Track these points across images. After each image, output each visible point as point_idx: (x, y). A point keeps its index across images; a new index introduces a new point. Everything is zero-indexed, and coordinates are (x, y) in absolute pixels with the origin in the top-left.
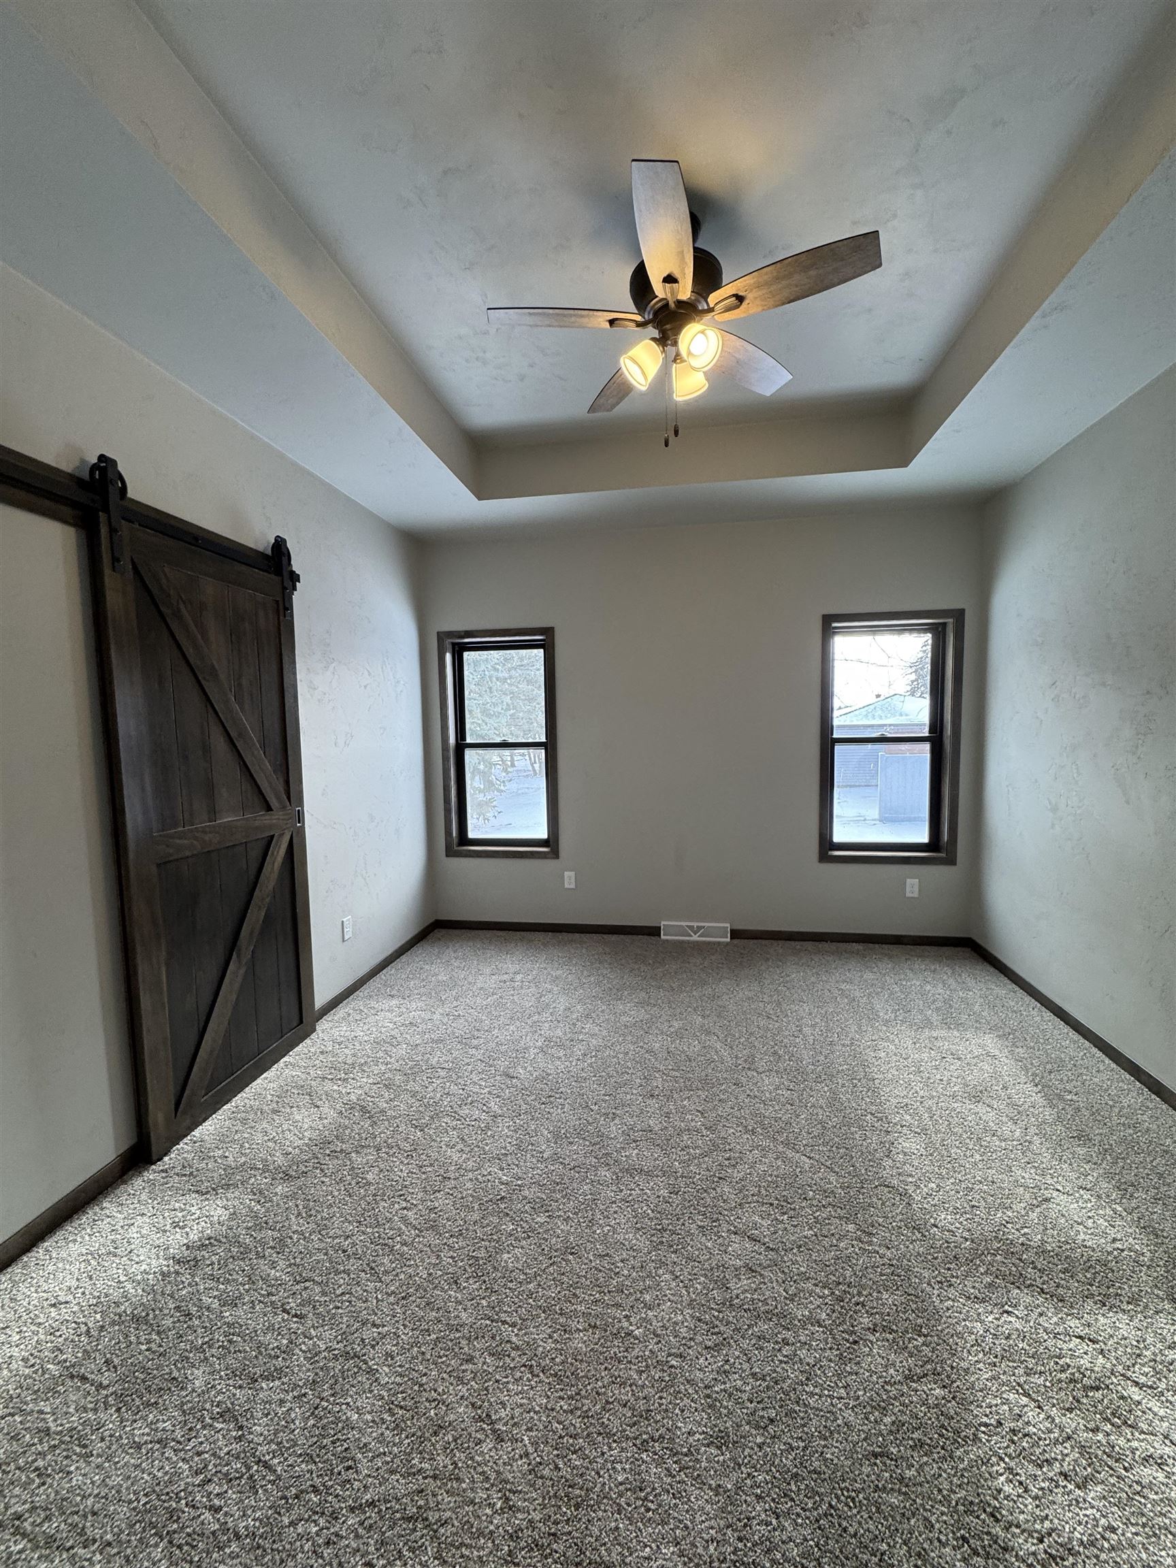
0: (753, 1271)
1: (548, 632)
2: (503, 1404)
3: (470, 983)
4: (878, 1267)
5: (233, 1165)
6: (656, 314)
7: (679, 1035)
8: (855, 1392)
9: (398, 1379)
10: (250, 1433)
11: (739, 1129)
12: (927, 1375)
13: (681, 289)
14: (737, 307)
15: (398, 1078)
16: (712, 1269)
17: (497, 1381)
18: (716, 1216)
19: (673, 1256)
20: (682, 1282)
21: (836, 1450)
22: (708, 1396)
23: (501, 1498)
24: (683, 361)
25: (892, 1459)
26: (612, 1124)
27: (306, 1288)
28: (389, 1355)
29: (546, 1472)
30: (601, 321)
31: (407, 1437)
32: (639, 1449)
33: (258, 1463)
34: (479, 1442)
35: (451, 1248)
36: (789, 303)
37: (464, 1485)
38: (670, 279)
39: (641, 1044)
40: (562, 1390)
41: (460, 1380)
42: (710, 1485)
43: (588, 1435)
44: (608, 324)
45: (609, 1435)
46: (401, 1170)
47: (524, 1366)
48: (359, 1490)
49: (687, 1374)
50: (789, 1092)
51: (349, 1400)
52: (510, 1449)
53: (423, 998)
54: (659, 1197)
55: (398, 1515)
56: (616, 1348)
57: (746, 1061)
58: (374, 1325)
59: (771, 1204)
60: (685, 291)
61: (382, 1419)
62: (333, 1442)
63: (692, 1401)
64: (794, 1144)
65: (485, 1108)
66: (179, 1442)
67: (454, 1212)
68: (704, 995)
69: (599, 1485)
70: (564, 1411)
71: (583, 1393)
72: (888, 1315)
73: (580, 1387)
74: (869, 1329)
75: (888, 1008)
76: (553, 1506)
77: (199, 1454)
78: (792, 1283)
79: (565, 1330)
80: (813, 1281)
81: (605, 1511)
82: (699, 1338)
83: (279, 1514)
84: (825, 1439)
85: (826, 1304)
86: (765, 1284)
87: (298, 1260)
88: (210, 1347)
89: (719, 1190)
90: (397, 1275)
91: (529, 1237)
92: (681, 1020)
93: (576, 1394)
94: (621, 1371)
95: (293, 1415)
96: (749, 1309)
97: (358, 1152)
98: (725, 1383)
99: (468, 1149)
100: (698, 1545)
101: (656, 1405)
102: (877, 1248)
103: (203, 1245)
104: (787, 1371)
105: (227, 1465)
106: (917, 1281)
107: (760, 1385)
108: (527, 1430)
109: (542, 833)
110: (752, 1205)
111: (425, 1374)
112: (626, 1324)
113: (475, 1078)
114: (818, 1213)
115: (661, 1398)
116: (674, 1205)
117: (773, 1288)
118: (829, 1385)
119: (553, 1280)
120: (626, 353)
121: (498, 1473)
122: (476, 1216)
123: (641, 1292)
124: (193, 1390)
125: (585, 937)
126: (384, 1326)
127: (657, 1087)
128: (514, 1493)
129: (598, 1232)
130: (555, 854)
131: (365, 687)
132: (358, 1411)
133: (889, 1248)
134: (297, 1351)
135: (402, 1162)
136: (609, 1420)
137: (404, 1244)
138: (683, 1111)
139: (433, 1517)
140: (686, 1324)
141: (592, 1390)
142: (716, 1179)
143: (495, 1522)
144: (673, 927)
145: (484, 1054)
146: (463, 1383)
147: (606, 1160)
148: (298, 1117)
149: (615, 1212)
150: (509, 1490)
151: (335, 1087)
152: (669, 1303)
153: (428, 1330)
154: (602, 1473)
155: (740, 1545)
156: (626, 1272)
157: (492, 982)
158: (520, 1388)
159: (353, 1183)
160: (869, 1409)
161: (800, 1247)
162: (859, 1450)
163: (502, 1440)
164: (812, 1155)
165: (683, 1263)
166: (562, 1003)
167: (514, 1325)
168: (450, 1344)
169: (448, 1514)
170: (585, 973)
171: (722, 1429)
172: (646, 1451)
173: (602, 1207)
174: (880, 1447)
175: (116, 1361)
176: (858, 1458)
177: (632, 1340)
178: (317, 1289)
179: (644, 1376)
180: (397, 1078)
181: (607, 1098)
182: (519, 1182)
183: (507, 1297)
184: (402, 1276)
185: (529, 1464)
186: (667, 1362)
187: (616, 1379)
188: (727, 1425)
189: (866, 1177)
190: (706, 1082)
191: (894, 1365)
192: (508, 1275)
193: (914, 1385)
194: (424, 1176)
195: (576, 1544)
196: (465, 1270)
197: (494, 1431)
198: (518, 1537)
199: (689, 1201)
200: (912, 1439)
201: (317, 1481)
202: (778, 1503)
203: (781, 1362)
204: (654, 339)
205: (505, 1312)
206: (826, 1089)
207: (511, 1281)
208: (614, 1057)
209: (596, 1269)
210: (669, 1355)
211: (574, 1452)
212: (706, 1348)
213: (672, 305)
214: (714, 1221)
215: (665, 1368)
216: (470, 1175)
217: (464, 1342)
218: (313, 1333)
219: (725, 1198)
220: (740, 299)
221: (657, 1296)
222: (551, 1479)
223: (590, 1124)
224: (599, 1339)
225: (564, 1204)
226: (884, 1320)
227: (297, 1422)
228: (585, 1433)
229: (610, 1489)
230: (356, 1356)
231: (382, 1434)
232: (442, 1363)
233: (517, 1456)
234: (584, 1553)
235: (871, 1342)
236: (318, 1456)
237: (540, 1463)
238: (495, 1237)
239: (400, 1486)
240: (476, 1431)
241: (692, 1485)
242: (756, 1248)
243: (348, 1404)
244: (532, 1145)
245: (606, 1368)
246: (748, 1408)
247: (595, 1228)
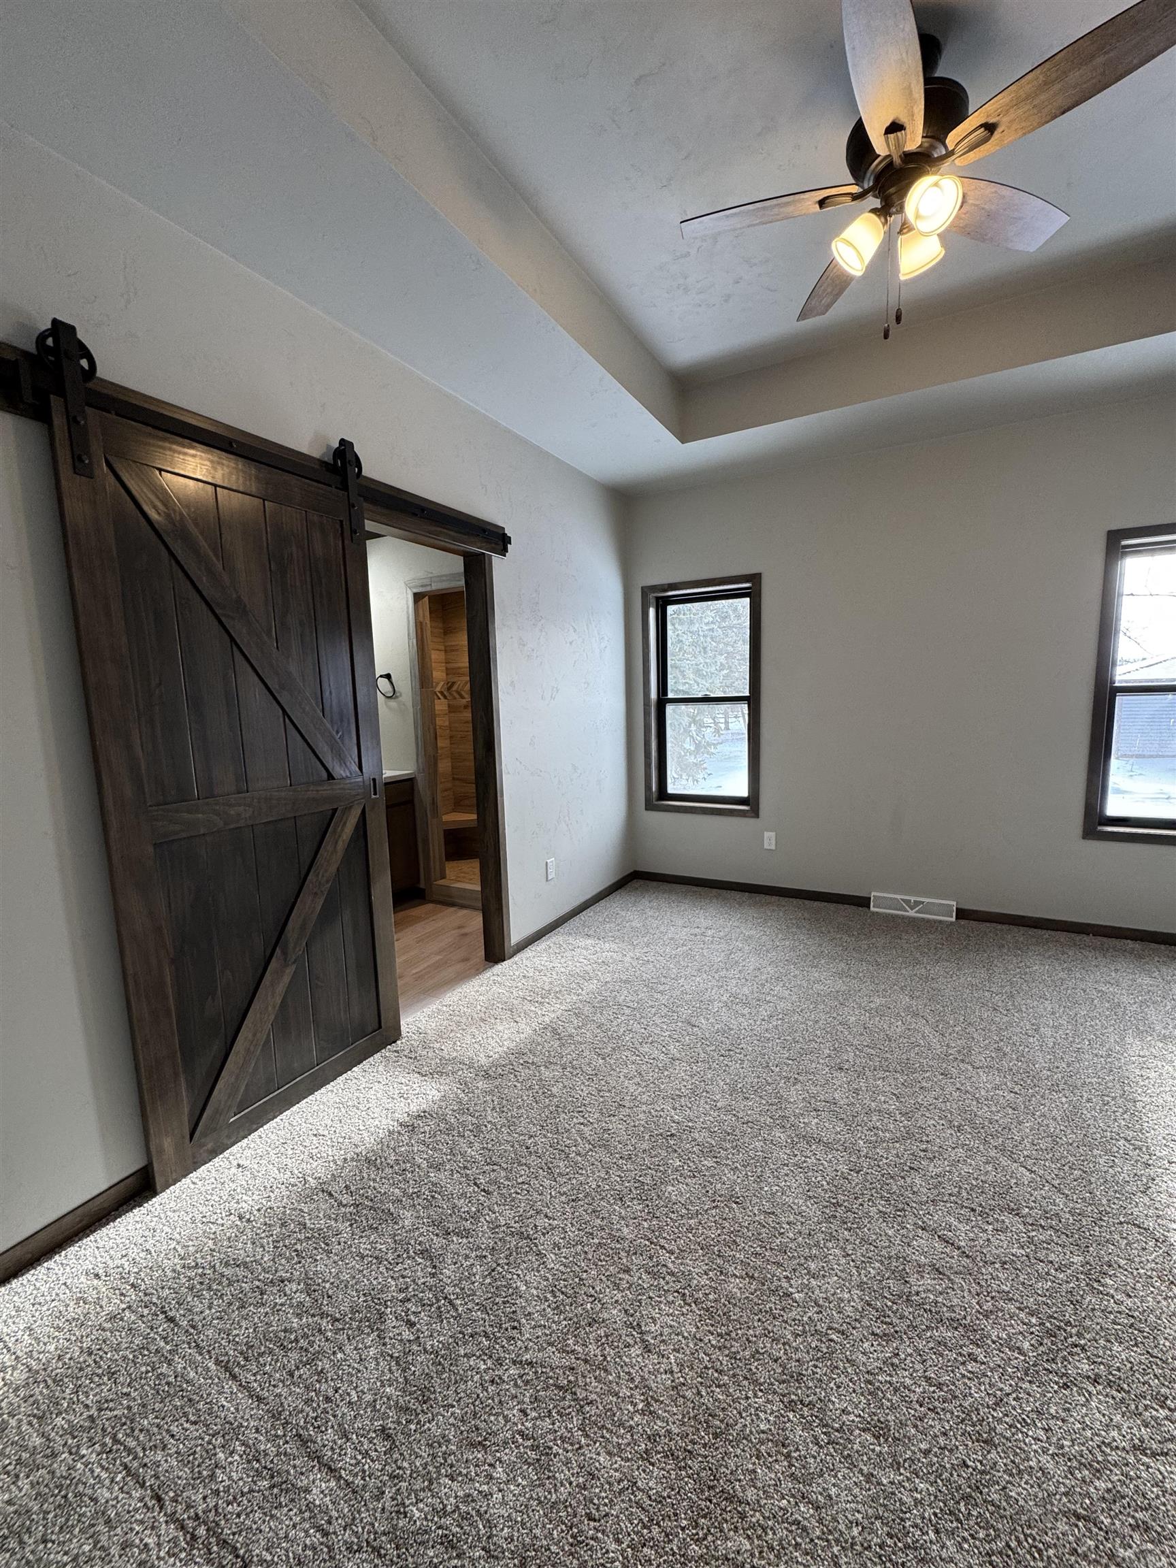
0: (940, 1273)
1: (755, 578)
2: (654, 1321)
3: (662, 933)
4: (1110, 1313)
5: (447, 1057)
6: (878, 178)
7: (879, 1012)
8: (1059, 1439)
9: (562, 1268)
10: (441, 1273)
11: (941, 1122)
12: (1167, 1454)
13: (908, 136)
14: (985, 141)
15: (587, 1010)
16: (890, 1258)
17: (650, 1298)
18: (901, 1206)
19: (846, 1233)
20: (853, 1261)
21: (1025, 1492)
22: (870, 1382)
23: (643, 1401)
24: (911, 229)
25: (1100, 1529)
26: (792, 1089)
27: (494, 1171)
28: (556, 1245)
29: (689, 1394)
30: (809, 204)
31: (565, 1319)
32: (786, 1406)
33: (445, 1298)
34: (628, 1346)
35: (620, 1168)
36: (1063, 113)
37: (611, 1378)
38: (895, 128)
39: (835, 1015)
40: (712, 1326)
41: (617, 1286)
42: (861, 1470)
43: (734, 1376)
44: (817, 206)
45: (756, 1382)
46: (583, 1091)
47: (677, 1291)
48: (521, 1348)
49: (848, 1353)
50: (1012, 1095)
51: (520, 1272)
52: (656, 1361)
53: (617, 941)
54: (836, 1170)
55: (551, 1381)
56: (772, 1303)
57: (959, 1052)
58: (546, 1216)
59: (973, 1210)
60: (914, 139)
61: (545, 1297)
62: (504, 1303)
63: (851, 1380)
64: (1012, 1152)
65: (664, 1049)
66: (390, 1263)
67: (626, 1137)
68: (916, 975)
69: (739, 1425)
70: (712, 1345)
71: (733, 1335)
72: (1119, 1369)
73: (731, 1328)
74: (1088, 1377)
75: (1169, 1021)
76: (692, 1426)
77: (403, 1277)
78: (988, 1298)
79: (721, 1272)
80: (1018, 1304)
81: (743, 1451)
82: (865, 1322)
83: (457, 1344)
84: (1011, 1475)
85: (1032, 1333)
86: (954, 1290)
87: (490, 1146)
88: (418, 1197)
89: (909, 1180)
90: (570, 1179)
91: (695, 1177)
92: (884, 997)
93: (726, 1334)
94: (776, 1327)
95: (475, 1270)
96: (930, 1310)
97: (546, 1067)
98: (891, 1376)
99: (644, 1084)
100: (841, 1522)
101: (810, 1371)
102: (1112, 1292)
103: (419, 1116)
104: (970, 1388)
105: (422, 1292)
106: (1167, 1344)
107: (934, 1392)
108: (674, 1350)
109: (740, 789)
110: (948, 1205)
111: (586, 1271)
112: (785, 1285)
113: (658, 1021)
114: (1034, 1233)
115: (816, 1367)
116: (854, 1183)
117: (964, 1297)
118: (1023, 1419)
119: (715, 1222)
120: (837, 235)
121: (643, 1378)
122: (645, 1146)
123: (805, 1258)
124: (403, 1227)
125: (783, 901)
126: (554, 1219)
127: (848, 1061)
128: (656, 1401)
129: (766, 1189)
130: (755, 812)
131: (571, 643)
132: (526, 1283)
133: (1130, 1297)
134: (482, 1219)
135: (583, 1083)
136: (756, 1368)
137: (579, 1154)
138: (875, 1092)
139: (581, 1394)
140: (852, 1304)
141: (743, 1335)
142: (906, 1168)
143: (636, 1419)
144: (884, 900)
145: (668, 1000)
146: (618, 1289)
147: (782, 1122)
148: (501, 1028)
149: (787, 1175)
150: (652, 1397)
151: (533, 1008)
152: (836, 1278)
153: (592, 1234)
154: (744, 1415)
155: (889, 1541)
156: (791, 1235)
157: (683, 934)
158: (671, 1311)
159: (541, 1091)
160: (1075, 1464)
161: (1005, 1263)
162: (1056, 1503)
163: (649, 1351)
164: (1034, 1169)
165: (857, 1242)
166: (752, 962)
167: (672, 1252)
168: (611, 1252)
169: (594, 1397)
170: (780, 936)
171: (882, 1419)
172: (794, 1411)
173: (772, 1166)
174: (1085, 1509)
175: (353, 1188)
176: (1052, 1511)
177: (790, 1302)
178: (503, 1174)
179: (800, 1339)
180: (586, 1009)
181: (790, 1062)
182: (690, 1124)
183: (668, 1225)
184: (574, 1181)
185: (673, 1381)
186: (827, 1334)
187: (769, 1333)
188: (889, 1418)
189: (1108, 1209)
190: (907, 1067)
191: (1119, 1428)
192: (670, 1204)
193: (1145, 1459)
194: (601, 1099)
195: (710, 1469)
196: (630, 1190)
197: (643, 1341)
198: (655, 1440)
199: (871, 1184)
200: (1133, 1517)
201: (489, 1329)
202: (940, 1519)
203: (964, 1376)
204: (874, 211)
205: (665, 1238)
206: (1064, 1100)
207: (673, 1212)
208: (802, 1023)
209: (760, 1223)
210: (830, 1328)
211: (719, 1386)
212: (873, 1334)
213: (897, 161)
214: (899, 1210)
215: (823, 1339)
216: (644, 1107)
217: (623, 1254)
218: (496, 1209)
219: (915, 1189)
220: (990, 128)
221: (823, 1267)
222: (692, 1402)
223: (769, 1084)
224: (756, 1290)
225: (733, 1154)
226: (1110, 1373)
227: (477, 1277)
228: (731, 1373)
229: (751, 1432)
230: (528, 1237)
231: (544, 1310)
232: (602, 1266)
233: (662, 1370)
234: (718, 1480)
235: (1090, 1394)
236: (491, 1309)
237: (684, 1384)
238: (661, 1168)
239: (556, 1359)
240: (627, 1335)
241: (840, 1462)
242: (948, 1250)
243: (518, 1275)
244: (707, 1092)
245: (759, 1320)
246: (916, 1410)
247: (763, 1185)
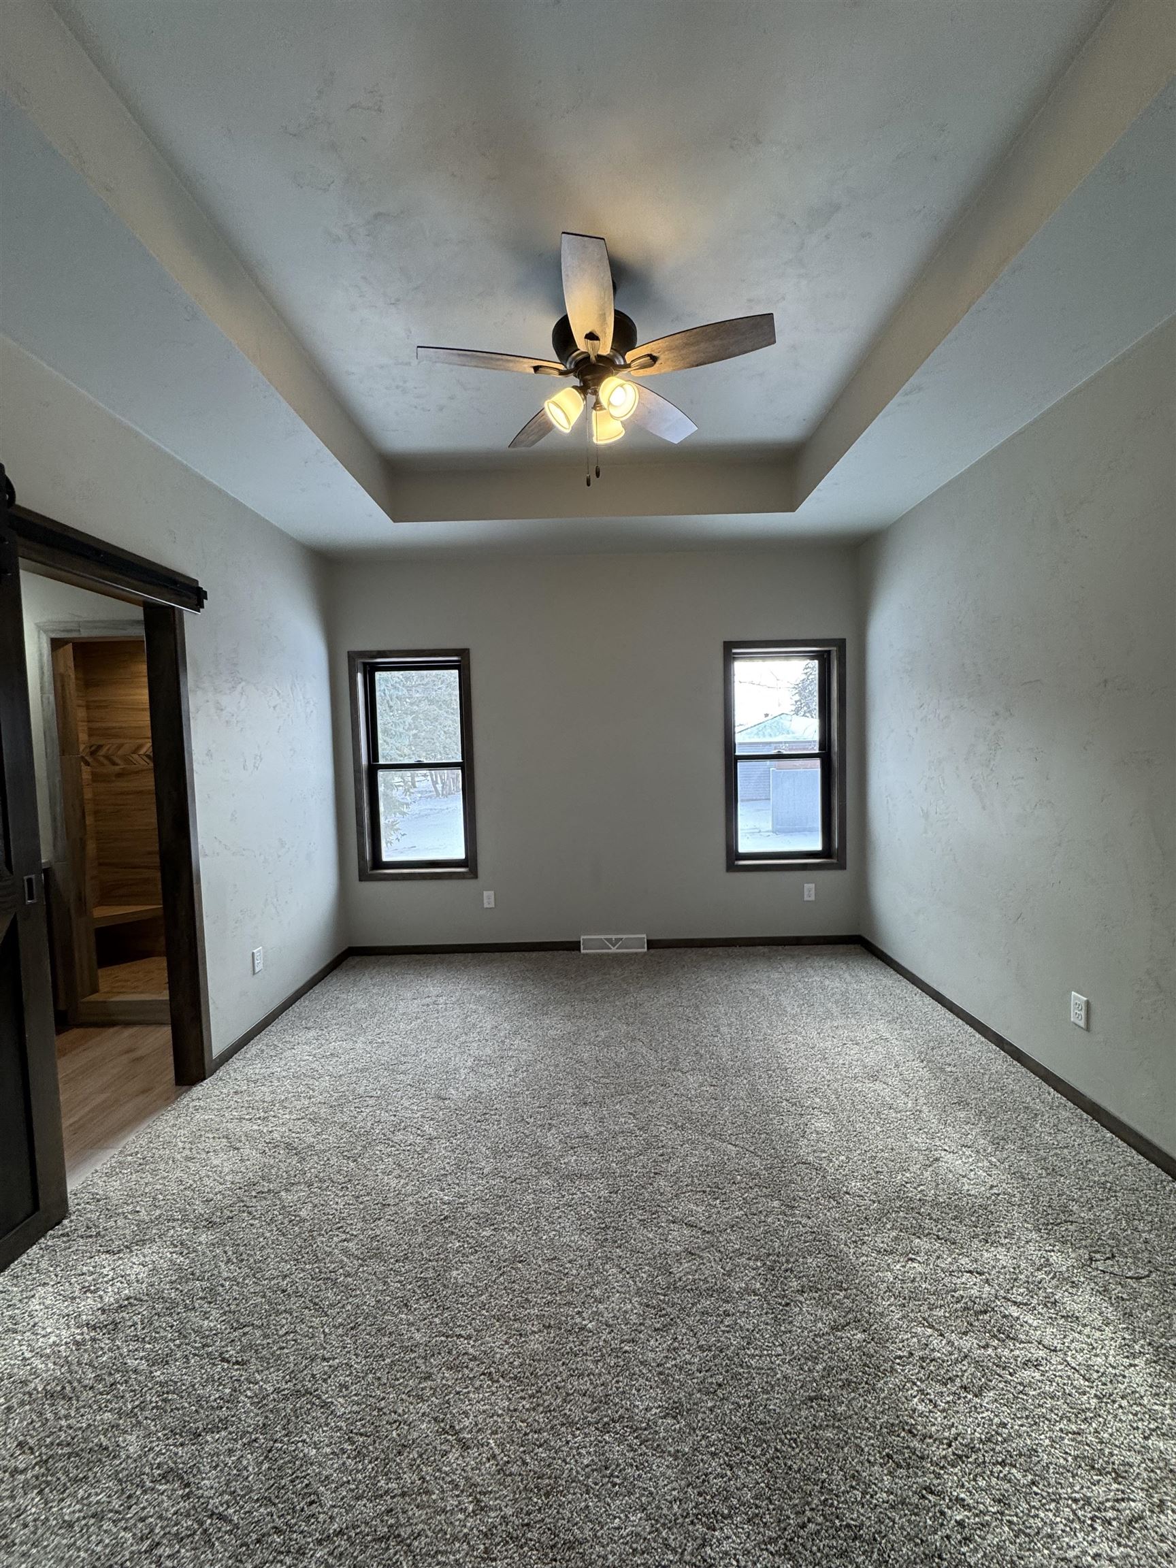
0: (693, 1254)
1: (464, 653)
2: (466, 1414)
3: (391, 1009)
4: (802, 1235)
5: (147, 1219)
6: (578, 364)
7: (606, 1044)
8: (790, 1348)
9: (355, 1408)
10: (198, 1488)
11: (669, 1126)
12: (849, 1323)
13: (601, 346)
14: (652, 366)
15: (324, 1111)
16: (655, 1258)
17: (458, 1393)
18: (654, 1209)
19: (618, 1250)
20: (628, 1273)
21: (778, 1401)
22: (661, 1373)
23: (471, 1502)
24: (602, 408)
25: (825, 1401)
26: (549, 1134)
27: (245, 1334)
28: (344, 1386)
29: (514, 1469)
30: (527, 367)
31: (370, 1462)
32: (601, 1432)
33: (211, 1516)
34: (445, 1453)
35: (397, 1273)
36: (697, 365)
37: (434, 1497)
38: (591, 336)
39: (570, 1055)
40: (522, 1391)
41: (421, 1398)
42: (669, 1452)
43: (552, 1428)
44: (532, 371)
45: (572, 1424)
46: (337, 1203)
47: (483, 1374)
48: (325, 1522)
49: (640, 1356)
50: (712, 1088)
51: (305, 1436)
52: (476, 1454)
53: (343, 1028)
54: (600, 1197)
55: (369, 1538)
56: (572, 1343)
57: (671, 1063)
58: (324, 1359)
59: (704, 1192)
60: (605, 347)
61: (342, 1449)
62: (292, 1481)
63: (647, 1380)
64: (721, 1135)
65: (419, 1132)
66: (117, 1512)
67: (397, 1237)
68: (627, 1004)
69: (567, 1472)
70: (527, 1410)
71: (544, 1390)
72: (814, 1276)
73: (540, 1384)
74: (798, 1291)
75: (794, 1003)
76: (524, 1499)
77: (143, 1520)
78: (728, 1260)
79: (521, 1335)
80: (747, 1256)
81: (574, 1494)
82: (648, 1322)
83: (241, 1561)
84: (768, 1393)
85: (760, 1274)
86: (704, 1264)
87: (233, 1307)
88: (142, 1410)
89: (655, 1184)
90: (343, 1307)
91: (476, 1252)
92: (607, 1029)
93: (537, 1392)
94: (578, 1363)
95: (245, 1463)
96: (692, 1289)
97: (287, 1190)
98: (675, 1359)
99: (405, 1174)
100: (663, 1506)
101: (614, 1389)
102: (800, 1219)
103: (121, 1307)
104: (730, 1339)
105: (176, 1525)
106: (836, 1243)
107: (707, 1355)
108: (492, 1433)
109: (459, 853)
110: (687, 1195)
111: (384, 1398)
112: (578, 1320)
113: (407, 1104)
114: (746, 1195)
115: (617, 1382)
116: (615, 1203)
117: (712, 1267)
118: (767, 1346)
119: (505, 1289)
120: (550, 398)
121: (467, 1479)
122: (420, 1239)
123: (591, 1288)
124: (128, 1457)
125: (505, 955)
126: (334, 1359)
127: (589, 1095)
128: (485, 1494)
129: (544, 1237)
130: (474, 874)
131: (274, 707)
132: (315, 1445)
133: (809, 1218)
134: (242, 1398)
135: (337, 1195)
136: (570, 1410)
137: (348, 1275)
138: (616, 1115)
139: (404, 1532)
140: (635, 1311)
141: (552, 1385)
142: (652, 1175)
143: (469, 1524)
144: (592, 941)
145: (412, 1079)
146: (423, 1401)
147: (546, 1169)
148: (216, 1162)
149: (560, 1217)
150: (480, 1493)
151: (255, 1127)
152: (618, 1295)
153: (381, 1356)
154: (568, 1460)
155: (701, 1499)
156: (574, 1272)
157: (414, 1007)
158: (481, 1396)
159: (286, 1221)
160: (803, 1361)
161: (733, 1227)
162: (797, 1397)
163: (468, 1448)
164: (737, 1143)
165: (628, 1255)
166: (488, 1023)
167: (469, 1337)
168: (406, 1365)
169: (420, 1526)
170: (509, 991)
171: (676, 1400)
172: (608, 1432)
173: (546, 1214)
174: (814, 1391)
175: (31, 1442)
176: (797, 1405)
177: (586, 1334)
178: (258, 1333)
179: (600, 1364)
180: (322, 1111)
181: (542, 1110)
182: (462, 1200)
183: (460, 1311)
184: (349, 1307)
185: (497, 1465)
186: (621, 1348)
187: (574, 1372)
188: (681, 1395)
189: (786, 1157)
190: (636, 1087)
191: (821, 1319)
192: (458, 1289)
193: (839, 1334)
194: (362, 1206)
195: (549, 1529)
196: (414, 1292)
197: (459, 1440)
198: (492, 1535)
199: (629, 1199)
200: (840, 1380)
201: (279, 1522)
202: (731, 1456)
203: (723, 1331)
204: (575, 387)
205: (459, 1326)
206: (745, 1081)
207: (463, 1296)
208: (545, 1070)
209: (546, 1273)
210: (622, 1342)
211: (540, 1446)
212: (656, 1330)
213: (593, 358)
214: (654, 1214)
215: (619, 1354)
216: (410, 1199)
217: (420, 1361)
218: (258, 1377)
219: (662, 1191)
220: (654, 359)
221: (606, 1289)
222: (520, 1475)
223: (527, 1137)
224: (554, 1337)
225: (509, 1216)
226: (810, 1281)
227: (250, 1469)
228: (549, 1427)
229: (578, 1472)
230: (307, 1392)
231: (344, 1463)
232: (399, 1384)
233: (484, 1459)
234: (558, 1535)
235: (801, 1302)
236: (277, 1497)
237: (508, 1462)
238: (442, 1256)
239: (366, 1509)
240: (441, 1444)
241: (653, 1455)
242: (694, 1233)
243: (304, 1441)
244: (472, 1162)
245: (563, 1364)
246: (697, 1378)
247: (541, 1235)
